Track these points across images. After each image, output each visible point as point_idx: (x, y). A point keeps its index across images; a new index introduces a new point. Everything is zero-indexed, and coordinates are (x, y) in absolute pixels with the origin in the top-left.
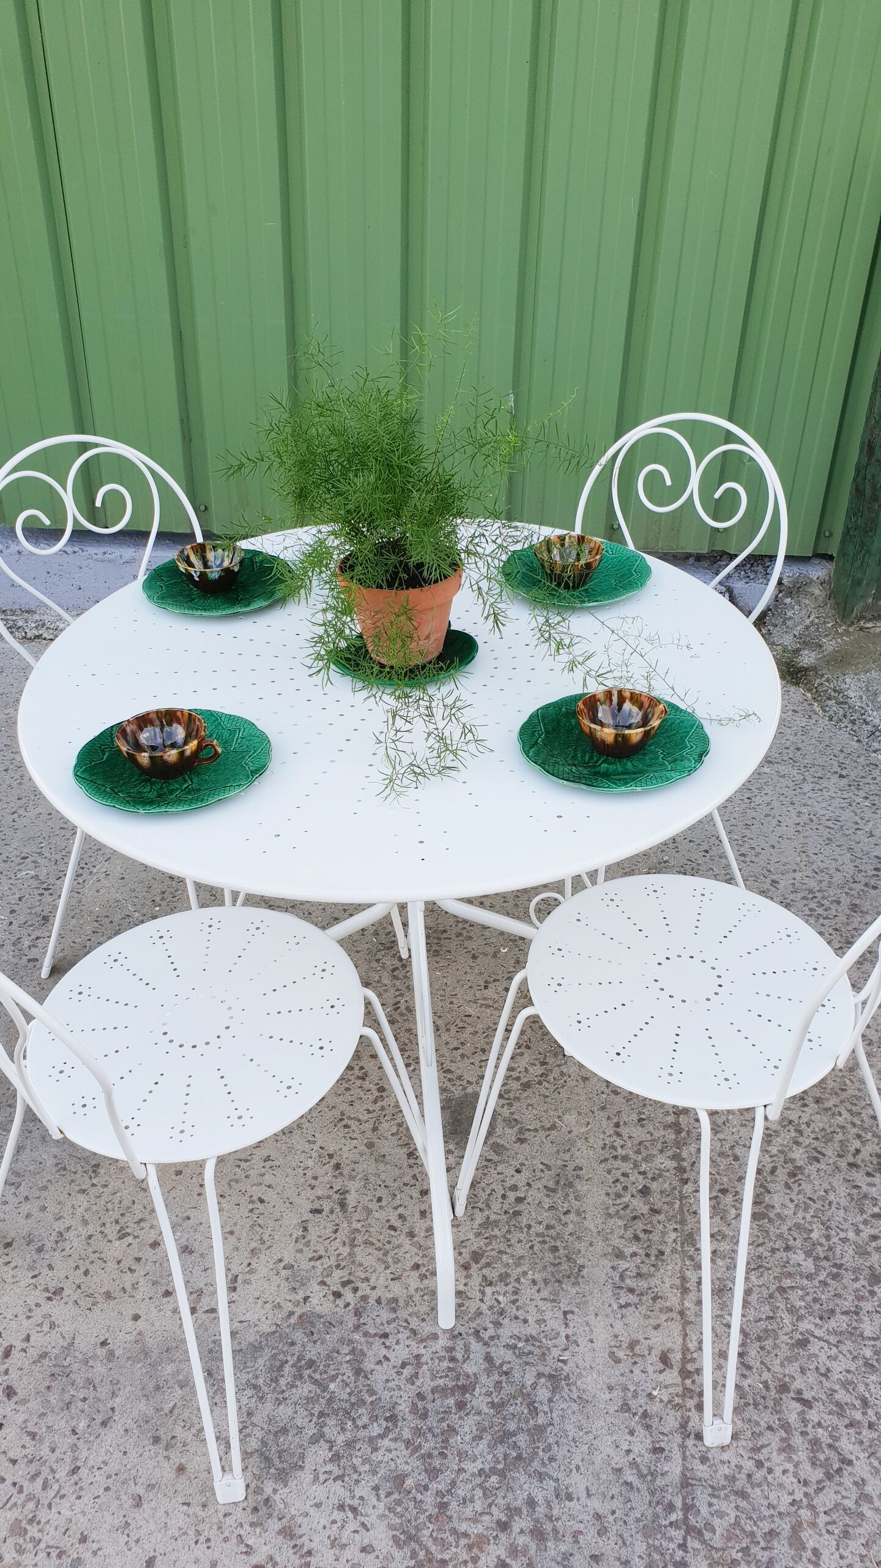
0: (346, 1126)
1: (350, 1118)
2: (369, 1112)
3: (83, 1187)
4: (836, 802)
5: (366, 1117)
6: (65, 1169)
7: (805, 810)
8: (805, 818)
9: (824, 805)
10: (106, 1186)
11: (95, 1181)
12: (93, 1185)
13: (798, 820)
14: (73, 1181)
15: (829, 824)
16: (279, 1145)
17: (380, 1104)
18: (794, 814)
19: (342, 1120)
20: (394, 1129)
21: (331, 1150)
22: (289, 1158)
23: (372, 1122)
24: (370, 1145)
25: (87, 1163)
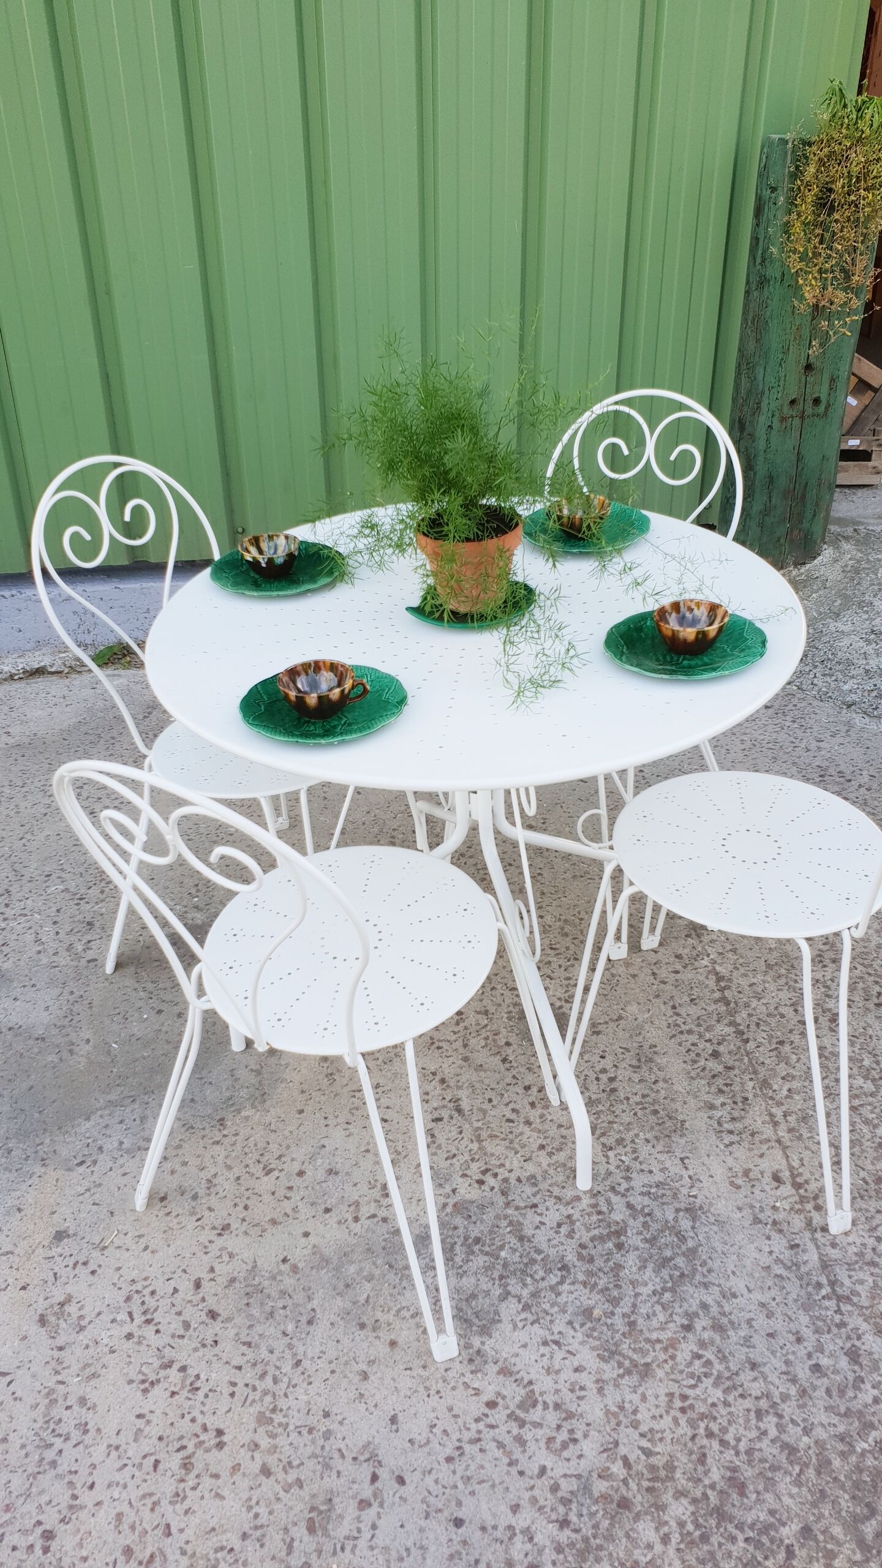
0: (439, 1048)
1: (439, 1041)
2: (455, 1033)
3: (216, 1139)
4: (770, 728)
5: (454, 1037)
6: (193, 1128)
7: (745, 738)
8: (748, 744)
9: (761, 731)
10: (237, 1134)
11: (225, 1132)
12: (225, 1136)
13: (743, 747)
14: (204, 1137)
15: (770, 745)
16: (384, 1073)
17: (462, 1025)
18: (738, 743)
19: (433, 1043)
20: (483, 1043)
21: (433, 1069)
22: (397, 1082)
23: (460, 1041)
24: (466, 1059)
25: (212, 1119)
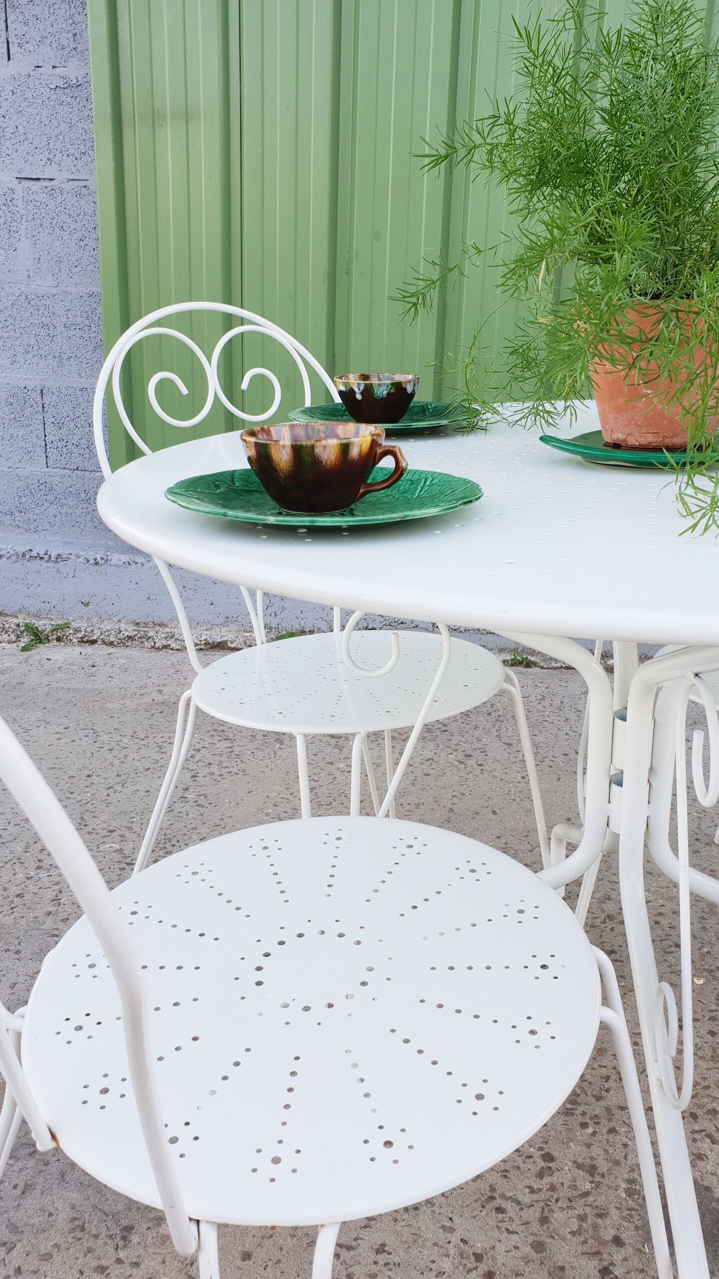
0: (499, 1210)
6: (82, 1228)
16: (398, 1227)
19: (492, 1198)
25: (117, 1222)
